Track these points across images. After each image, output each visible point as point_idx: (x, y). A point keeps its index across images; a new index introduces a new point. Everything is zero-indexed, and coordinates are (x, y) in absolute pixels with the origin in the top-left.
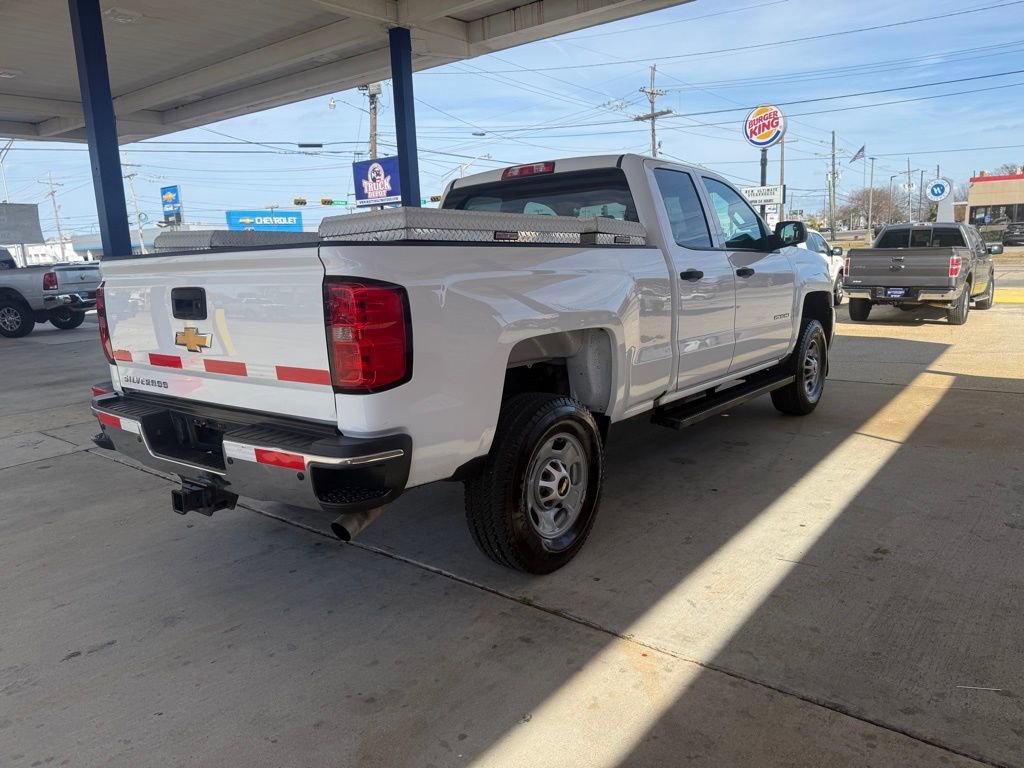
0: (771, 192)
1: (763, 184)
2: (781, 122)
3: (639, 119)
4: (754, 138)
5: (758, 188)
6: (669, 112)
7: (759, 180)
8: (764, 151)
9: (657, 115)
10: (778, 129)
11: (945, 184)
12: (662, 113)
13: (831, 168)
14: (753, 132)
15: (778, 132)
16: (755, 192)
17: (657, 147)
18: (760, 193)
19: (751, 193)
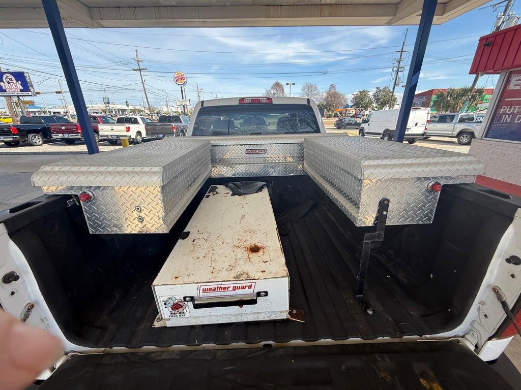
0: (186, 101)
1: (183, 98)
2: (185, 79)
3: (134, 70)
4: (177, 83)
5: (181, 100)
6: (146, 69)
7: (181, 97)
8: (182, 87)
9: (141, 69)
12: (143, 69)
14: (177, 81)
15: (185, 81)
17: (144, 82)
18: (182, 101)
19: (179, 101)
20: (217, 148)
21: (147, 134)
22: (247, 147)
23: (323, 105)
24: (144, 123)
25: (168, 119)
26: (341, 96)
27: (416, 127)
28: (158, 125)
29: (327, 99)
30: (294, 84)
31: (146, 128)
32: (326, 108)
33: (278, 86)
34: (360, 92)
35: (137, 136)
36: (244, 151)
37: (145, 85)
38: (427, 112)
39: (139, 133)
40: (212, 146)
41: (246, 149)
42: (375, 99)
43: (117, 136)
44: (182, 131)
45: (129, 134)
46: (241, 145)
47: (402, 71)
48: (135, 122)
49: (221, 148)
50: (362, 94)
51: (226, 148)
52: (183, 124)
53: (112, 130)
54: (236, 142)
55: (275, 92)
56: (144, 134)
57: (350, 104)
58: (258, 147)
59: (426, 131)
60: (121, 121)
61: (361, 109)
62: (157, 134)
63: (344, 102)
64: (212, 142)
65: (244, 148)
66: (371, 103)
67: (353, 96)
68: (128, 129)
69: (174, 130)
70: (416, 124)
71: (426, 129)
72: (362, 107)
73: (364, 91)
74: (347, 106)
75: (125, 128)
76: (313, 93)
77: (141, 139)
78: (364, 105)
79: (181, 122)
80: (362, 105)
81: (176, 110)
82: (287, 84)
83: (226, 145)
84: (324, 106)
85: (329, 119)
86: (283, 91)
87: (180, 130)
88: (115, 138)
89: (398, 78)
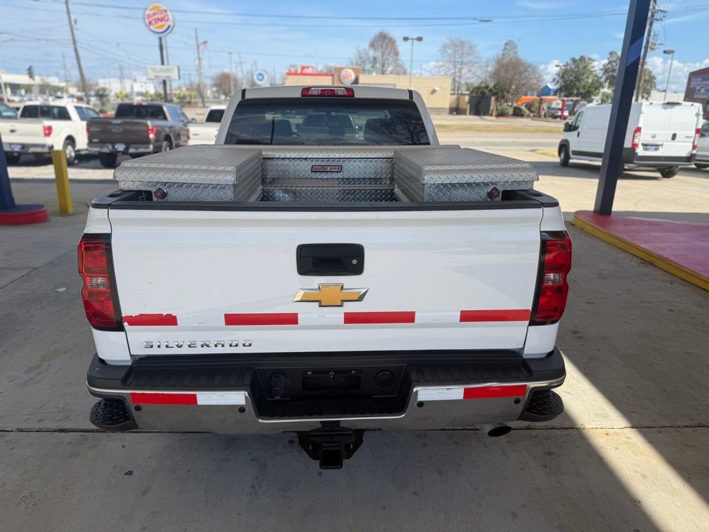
0: (171, 70)
1: (163, 63)
2: (171, 19)
4: (152, 27)
5: (158, 66)
7: (159, 61)
8: (160, 39)
10: (169, 23)
11: (264, 73)
13: (196, 56)
14: (150, 23)
15: (169, 26)
16: (158, 70)
17: (73, 23)
18: (161, 71)
19: (154, 70)
20: (270, 162)
21: (90, 143)
22: (314, 163)
23: (487, 87)
24: (82, 119)
25: (135, 110)
26: (530, 69)
27: (673, 143)
28: (116, 124)
29: (496, 74)
30: (420, 39)
31: (88, 130)
32: (495, 94)
33: (383, 42)
34: (574, 61)
35: (65, 145)
36: (310, 167)
37: (75, 32)
38: (697, 111)
39: (70, 140)
40: (264, 158)
41: (312, 165)
42: (607, 78)
43: (24, 146)
44: (168, 138)
45: (49, 141)
46: (306, 159)
47: (661, 20)
48: (63, 114)
49: (275, 162)
50: (578, 66)
51: (282, 162)
52: (171, 121)
53: (13, 131)
54: (297, 153)
55: (378, 54)
56: (82, 143)
57: (552, 86)
58: (330, 163)
59: (694, 152)
60: (31, 113)
61: (575, 98)
62: (113, 143)
63: (535, 81)
64: (264, 153)
65: (309, 164)
66: (597, 86)
67: (558, 69)
68: (48, 132)
69: (152, 136)
70: (674, 137)
71: (694, 147)
72: (577, 95)
73: (582, 58)
74: (546, 91)
75: (42, 129)
76: (466, 59)
77: (73, 154)
78: (582, 90)
79: (165, 118)
80: (578, 89)
81: (143, 90)
82: (406, 39)
83: (283, 159)
84: (490, 91)
85: (501, 119)
86: (396, 54)
87: (163, 135)
88: (17, 149)
89: (652, 34)
